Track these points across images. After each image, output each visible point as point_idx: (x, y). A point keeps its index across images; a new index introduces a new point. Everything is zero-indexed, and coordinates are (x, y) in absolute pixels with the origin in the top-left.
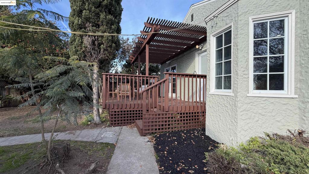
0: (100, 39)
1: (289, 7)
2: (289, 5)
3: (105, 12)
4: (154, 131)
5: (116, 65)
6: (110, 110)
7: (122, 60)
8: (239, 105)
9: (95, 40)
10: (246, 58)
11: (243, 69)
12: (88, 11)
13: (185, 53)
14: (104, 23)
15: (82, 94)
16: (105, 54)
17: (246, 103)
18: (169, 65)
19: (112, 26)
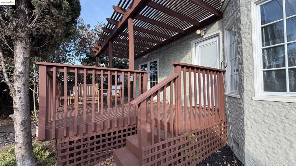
5: (72, 59)
6: (59, 142)
7: (81, 54)
13: (172, 44)
18: (147, 59)
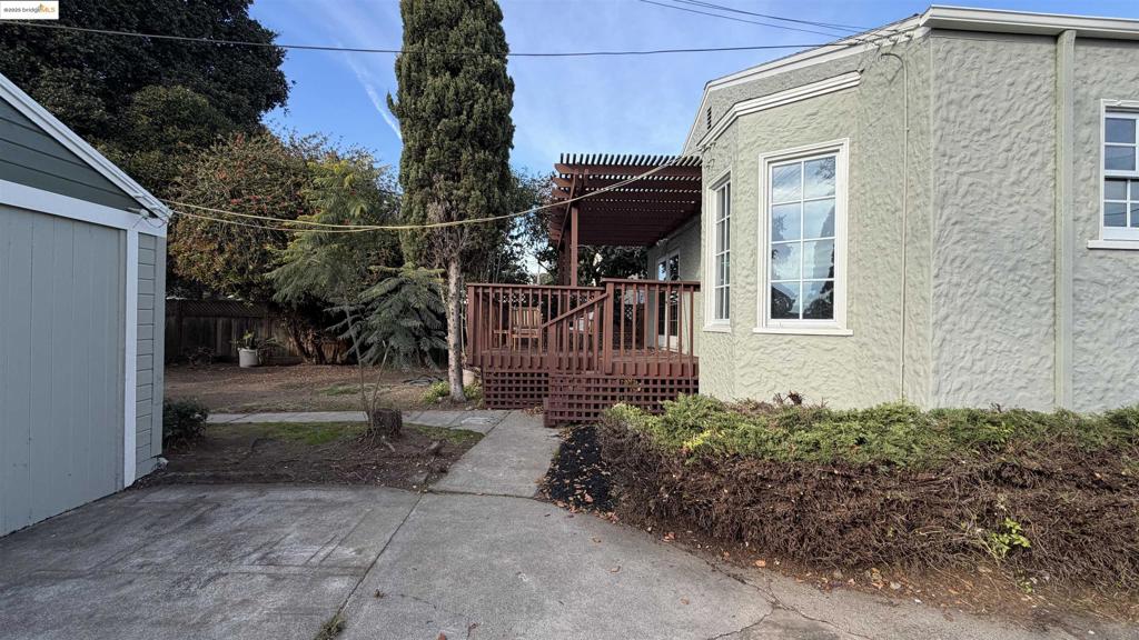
0: (462, 205)
1: (837, 130)
2: (836, 126)
3: (472, 147)
4: (575, 418)
6: (485, 370)
8: (738, 353)
9: (452, 209)
10: (752, 247)
11: (745, 272)
12: (436, 149)
14: (470, 170)
15: (418, 323)
16: (473, 239)
17: (751, 349)
19: (488, 175)
